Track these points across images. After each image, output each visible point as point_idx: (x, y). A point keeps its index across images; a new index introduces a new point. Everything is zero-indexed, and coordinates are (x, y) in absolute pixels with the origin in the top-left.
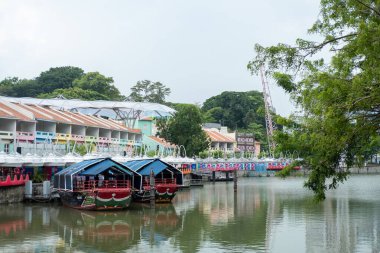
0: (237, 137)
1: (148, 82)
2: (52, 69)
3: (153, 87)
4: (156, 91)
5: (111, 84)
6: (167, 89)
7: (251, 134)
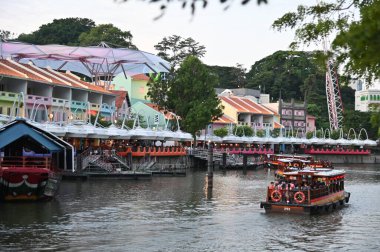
0: (281, 108)
1: (177, 39)
2: (55, 21)
3: (183, 45)
4: (186, 50)
5: (127, 40)
6: (202, 48)
7: (302, 106)
